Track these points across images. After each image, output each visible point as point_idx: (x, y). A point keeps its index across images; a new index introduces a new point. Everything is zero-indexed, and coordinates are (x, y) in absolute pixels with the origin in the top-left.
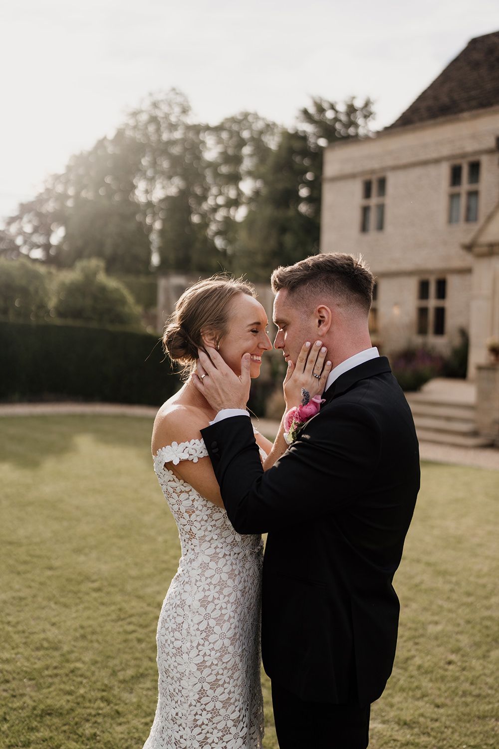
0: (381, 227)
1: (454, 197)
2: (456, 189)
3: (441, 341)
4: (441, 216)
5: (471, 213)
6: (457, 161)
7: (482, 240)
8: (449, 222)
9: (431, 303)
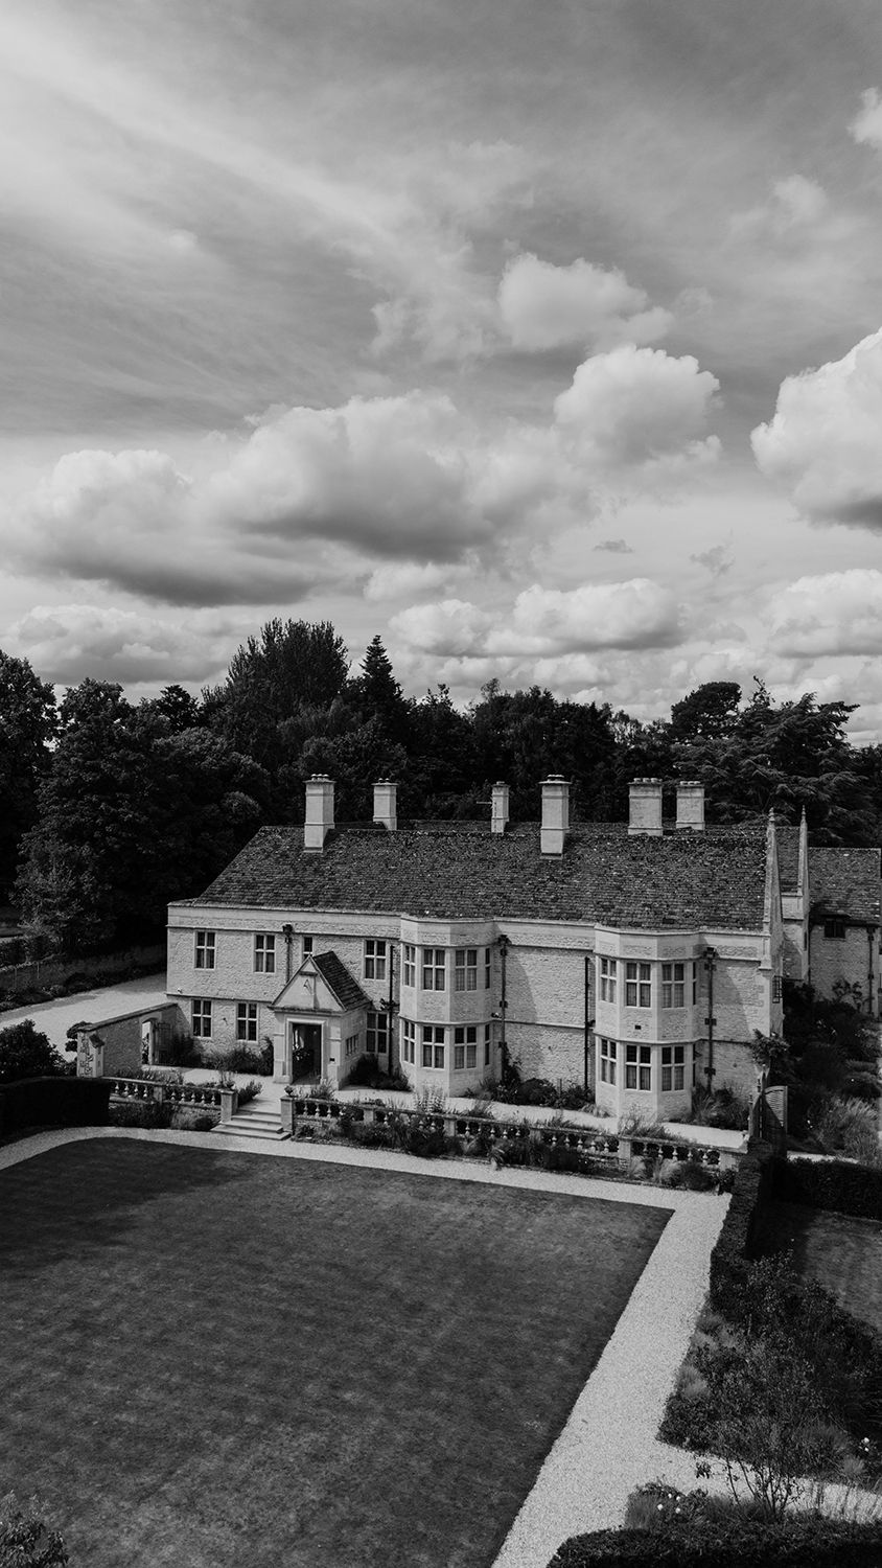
0: (211, 966)
1: (258, 955)
2: (259, 951)
3: (254, 1045)
4: (252, 966)
5: (270, 966)
6: (261, 934)
7: (278, 1005)
8: (257, 970)
9: (247, 1019)
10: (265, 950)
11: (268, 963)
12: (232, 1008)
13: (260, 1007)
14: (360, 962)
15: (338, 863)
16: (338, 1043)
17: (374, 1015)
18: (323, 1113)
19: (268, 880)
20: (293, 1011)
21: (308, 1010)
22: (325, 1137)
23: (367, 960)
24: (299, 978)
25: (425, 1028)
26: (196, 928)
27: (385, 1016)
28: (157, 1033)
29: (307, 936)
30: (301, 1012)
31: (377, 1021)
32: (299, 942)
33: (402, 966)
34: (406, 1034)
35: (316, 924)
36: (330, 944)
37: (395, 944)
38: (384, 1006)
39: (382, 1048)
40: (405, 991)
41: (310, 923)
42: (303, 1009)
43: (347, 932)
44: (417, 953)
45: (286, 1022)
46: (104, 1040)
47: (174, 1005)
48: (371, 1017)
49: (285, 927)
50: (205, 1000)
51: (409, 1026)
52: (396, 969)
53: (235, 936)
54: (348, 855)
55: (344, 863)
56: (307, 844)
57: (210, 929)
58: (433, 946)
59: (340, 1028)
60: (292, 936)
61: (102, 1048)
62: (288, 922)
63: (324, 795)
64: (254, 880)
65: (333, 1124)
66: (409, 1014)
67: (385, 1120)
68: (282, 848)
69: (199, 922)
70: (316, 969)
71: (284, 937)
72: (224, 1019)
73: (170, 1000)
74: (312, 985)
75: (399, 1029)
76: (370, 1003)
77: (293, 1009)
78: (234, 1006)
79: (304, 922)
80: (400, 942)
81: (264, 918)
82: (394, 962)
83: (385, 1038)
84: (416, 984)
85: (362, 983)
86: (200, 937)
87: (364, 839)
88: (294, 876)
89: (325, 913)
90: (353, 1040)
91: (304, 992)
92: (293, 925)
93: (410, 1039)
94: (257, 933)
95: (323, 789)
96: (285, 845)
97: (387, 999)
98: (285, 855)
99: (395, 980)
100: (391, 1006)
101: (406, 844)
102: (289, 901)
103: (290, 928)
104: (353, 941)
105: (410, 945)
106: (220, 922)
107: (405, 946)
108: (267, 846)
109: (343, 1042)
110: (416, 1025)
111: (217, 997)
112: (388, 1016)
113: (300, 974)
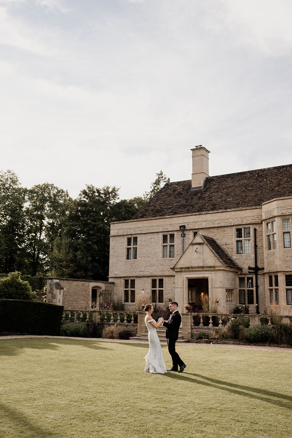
0: (135, 257)
1: (164, 247)
2: (165, 244)
3: (162, 305)
4: (161, 255)
5: (172, 254)
6: (166, 233)
7: (177, 266)
8: (163, 257)
9: (158, 289)
10: (169, 243)
11: (170, 252)
12: (148, 282)
13: (166, 280)
14: (232, 243)
15: (214, 192)
16: (220, 290)
17: (244, 278)
18: (216, 324)
19: (169, 207)
20: (188, 269)
21: (198, 267)
22: (218, 339)
23: (237, 241)
24: (191, 247)
25: (286, 276)
26: (127, 235)
27: (252, 278)
28: (101, 297)
29: (195, 231)
30: (194, 270)
31: (246, 282)
32: (190, 235)
33: (265, 238)
34: (271, 285)
35: (201, 223)
36: (211, 235)
37: (257, 227)
38: (251, 271)
39: (251, 302)
40: (268, 255)
41: (197, 222)
42: (195, 268)
43: (223, 224)
44: (278, 222)
45: (183, 278)
46: (65, 289)
47: (113, 283)
48: (242, 280)
49: (180, 227)
50: (132, 278)
51: (273, 279)
52: (259, 244)
53: (150, 236)
54: (219, 187)
55: (217, 192)
56: (193, 186)
57: (135, 234)
58: (289, 215)
59: (221, 280)
60: (185, 232)
61: (62, 290)
62: (183, 223)
63: (203, 155)
64: (161, 208)
65: (224, 329)
66: (272, 269)
67: (269, 323)
68: (178, 191)
69: (128, 231)
70: (202, 240)
71: (180, 233)
72: (143, 290)
73: (110, 280)
74: (201, 251)
75: (264, 282)
76: (241, 269)
77: (188, 268)
78: (149, 281)
79: (193, 222)
80: (262, 223)
81: (168, 223)
82: (258, 240)
83: (253, 294)
84: (277, 245)
85: (235, 257)
86: (129, 240)
87: (229, 178)
88: (186, 202)
89: (207, 214)
90: (230, 292)
91: (195, 255)
92: (186, 225)
93: (274, 287)
94: (163, 233)
95: (202, 152)
96: (180, 189)
97: (253, 266)
98: (180, 194)
99: (259, 252)
100: (256, 270)
101: (258, 176)
102: (183, 213)
103: (184, 226)
104: (226, 229)
105: (271, 220)
106: (141, 229)
107: (266, 223)
108: (169, 191)
109: (224, 290)
110: (279, 274)
111: (140, 276)
112: (254, 278)
113: (192, 244)
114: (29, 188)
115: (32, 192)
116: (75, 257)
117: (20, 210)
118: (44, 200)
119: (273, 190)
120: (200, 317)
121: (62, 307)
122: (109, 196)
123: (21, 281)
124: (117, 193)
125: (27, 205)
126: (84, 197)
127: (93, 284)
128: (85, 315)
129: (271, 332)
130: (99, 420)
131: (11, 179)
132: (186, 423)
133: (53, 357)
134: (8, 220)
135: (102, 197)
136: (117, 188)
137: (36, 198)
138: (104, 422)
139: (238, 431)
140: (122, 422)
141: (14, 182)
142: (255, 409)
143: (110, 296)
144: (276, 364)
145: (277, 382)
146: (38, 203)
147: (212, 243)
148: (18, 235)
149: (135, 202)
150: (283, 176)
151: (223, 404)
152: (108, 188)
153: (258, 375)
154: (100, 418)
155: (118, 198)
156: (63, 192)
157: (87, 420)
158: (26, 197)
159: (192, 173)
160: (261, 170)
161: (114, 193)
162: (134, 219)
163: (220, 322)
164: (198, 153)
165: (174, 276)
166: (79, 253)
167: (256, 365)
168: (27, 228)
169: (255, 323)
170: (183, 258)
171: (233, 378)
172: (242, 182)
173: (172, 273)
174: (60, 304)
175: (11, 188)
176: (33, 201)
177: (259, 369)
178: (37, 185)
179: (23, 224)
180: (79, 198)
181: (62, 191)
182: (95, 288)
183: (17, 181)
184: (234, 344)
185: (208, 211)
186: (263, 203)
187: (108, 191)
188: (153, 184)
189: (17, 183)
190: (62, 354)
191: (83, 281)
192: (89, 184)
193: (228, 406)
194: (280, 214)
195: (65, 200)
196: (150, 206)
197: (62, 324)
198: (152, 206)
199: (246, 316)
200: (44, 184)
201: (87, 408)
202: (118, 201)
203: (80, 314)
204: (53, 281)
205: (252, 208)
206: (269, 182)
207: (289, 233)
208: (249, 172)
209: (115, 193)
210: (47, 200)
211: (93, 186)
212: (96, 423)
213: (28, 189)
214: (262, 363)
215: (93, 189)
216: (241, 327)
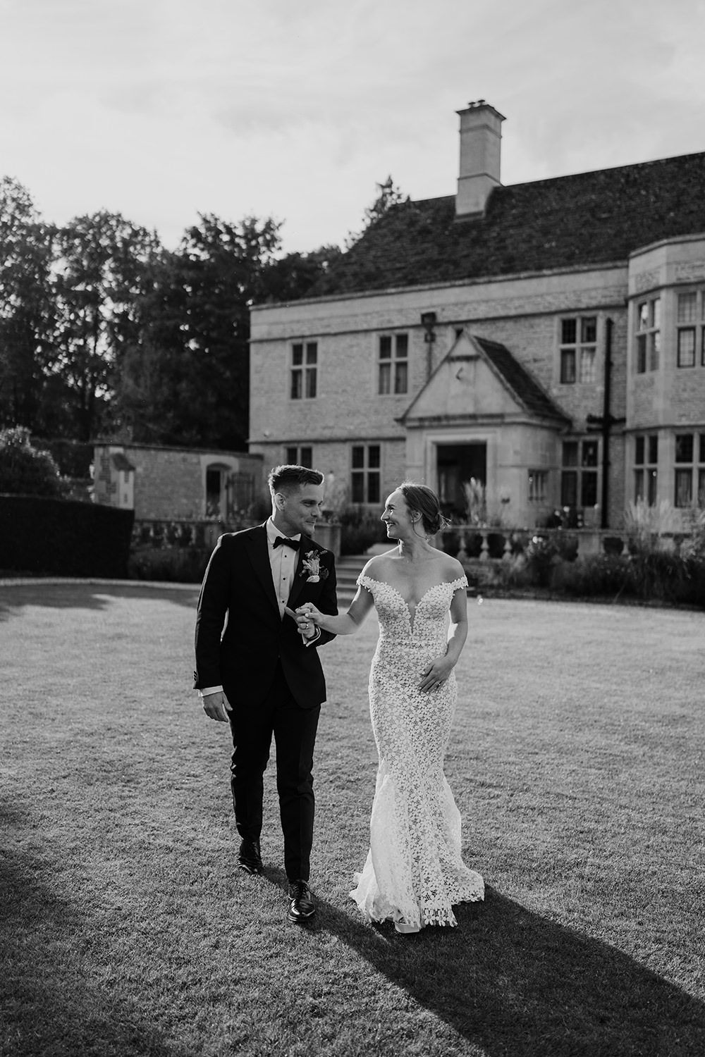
0: (312, 393)
1: (384, 367)
2: (385, 361)
3: (377, 509)
4: (374, 386)
5: (401, 384)
6: (387, 333)
7: (413, 415)
8: (381, 391)
9: (366, 470)
10: (394, 359)
11: (398, 380)
12: (344, 455)
13: (386, 449)
14: (550, 358)
15: (511, 226)
16: (515, 471)
17: (575, 445)
18: (496, 551)
19: (398, 265)
20: (439, 421)
21: (463, 417)
22: (499, 586)
23: (564, 353)
24: (446, 366)
25: (678, 438)
26: (291, 338)
27: (595, 445)
28: (231, 490)
29: (459, 326)
30: (452, 422)
31: (580, 453)
32: (446, 338)
33: (631, 343)
34: (639, 459)
35: (475, 305)
36: (497, 335)
37: (615, 317)
38: (594, 426)
39: (589, 500)
40: (637, 385)
41: (465, 304)
42: (454, 417)
43: (529, 309)
44: (665, 302)
45: (426, 443)
46: (139, 470)
47: (259, 457)
48: (569, 448)
49: (424, 316)
50: (304, 445)
51: (646, 443)
52: (616, 359)
53: (348, 340)
54: (525, 213)
55: (520, 225)
56: (460, 210)
57: (311, 336)
58: (697, 283)
59: (518, 448)
60: (436, 331)
61: (131, 474)
62: (428, 307)
63: (486, 127)
64: (378, 268)
65: (517, 563)
66: (645, 420)
67: (625, 551)
68: (421, 223)
69: (295, 327)
70: (476, 349)
71: (423, 332)
72: (331, 472)
73: (253, 450)
74: (471, 376)
75: (624, 454)
76: (568, 422)
77: (438, 419)
78: (346, 451)
79: (456, 304)
80: (626, 306)
81: (392, 307)
82: (615, 347)
83: (595, 481)
84: (662, 361)
85: (555, 391)
86: (297, 351)
87: (552, 189)
88: (440, 254)
89: (490, 282)
90: (540, 479)
91: (456, 388)
92: (437, 310)
93: (647, 465)
94: (381, 333)
95: (486, 118)
96: (425, 219)
97: (599, 413)
98: (425, 231)
99: (616, 378)
100: (607, 423)
101: (627, 182)
102: (431, 282)
103: (432, 316)
104: (537, 321)
105: (650, 297)
106: (325, 322)
107: (636, 305)
108: (399, 225)
109: (525, 472)
110: (661, 434)
111: (322, 438)
112: (600, 444)
113: (450, 359)
114: (61, 224)
115: (69, 233)
116: (176, 394)
117: (42, 279)
118: (99, 256)
119: (662, 218)
120: (460, 537)
121: (130, 514)
122: (258, 243)
123: (33, 450)
124: (278, 234)
125: (59, 268)
126: (195, 246)
127: (208, 459)
128: (187, 532)
129: (626, 570)
130: (128, 781)
131: (14, 200)
132: (348, 788)
133: (85, 626)
134: (13, 307)
135: (238, 245)
136: (276, 223)
137: (79, 249)
138: (140, 786)
139: (473, 811)
140: (184, 786)
141: (23, 208)
142: (537, 754)
143: (251, 489)
144: (624, 645)
145: (614, 687)
146: (85, 263)
147: (500, 357)
148: (40, 342)
149: (322, 258)
150: (689, 181)
151: (459, 742)
152: (254, 221)
153: (571, 672)
154: (133, 777)
155: (280, 248)
156: (146, 234)
157: (98, 780)
158: (56, 249)
159: (458, 177)
160: (636, 167)
161: (269, 235)
162: (309, 297)
163: (508, 546)
164: (475, 121)
165: (403, 439)
166: (184, 385)
167: (573, 647)
168: (61, 327)
169: (591, 549)
170: (428, 393)
171: (505, 679)
172: (583, 200)
173: (399, 431)
174: (128, 505)
175: (16, 223)
176: (71, 258)
177: (579, 658)
178: (80, 216)
179: (51, 317)
180: (182, 248)
181: (144, 230)
182: (216, 469)
183: (30, 205)
184: (536, 598)
185: (495, 274)
186: (633, 253)
187: (253, 230)
188: (368, 212)
189: (31, 211)
190: (111, 620)
191: (183, 451)
192: (207, 212)
193: (469, 747)
194: (673, 280)
195: (152, 255)
196: (350, 264)
197: (133, 552)
198: (355, 263)
199: (571, 533)
200: (98, 214)
201: (110, 751)
202: (279, 255)
203: (176, 529)
204: (108, 451)
205: (606, 265)
206: (652, 199)
207: (692, 332)
208: (603, 172)
209: (273, 236)
210: (108, 256)
211: (217, 216)
212: (116, 789)
213: (59, 227)
214: (590, 643)
215: (216, 224)
216: (557, 559)
